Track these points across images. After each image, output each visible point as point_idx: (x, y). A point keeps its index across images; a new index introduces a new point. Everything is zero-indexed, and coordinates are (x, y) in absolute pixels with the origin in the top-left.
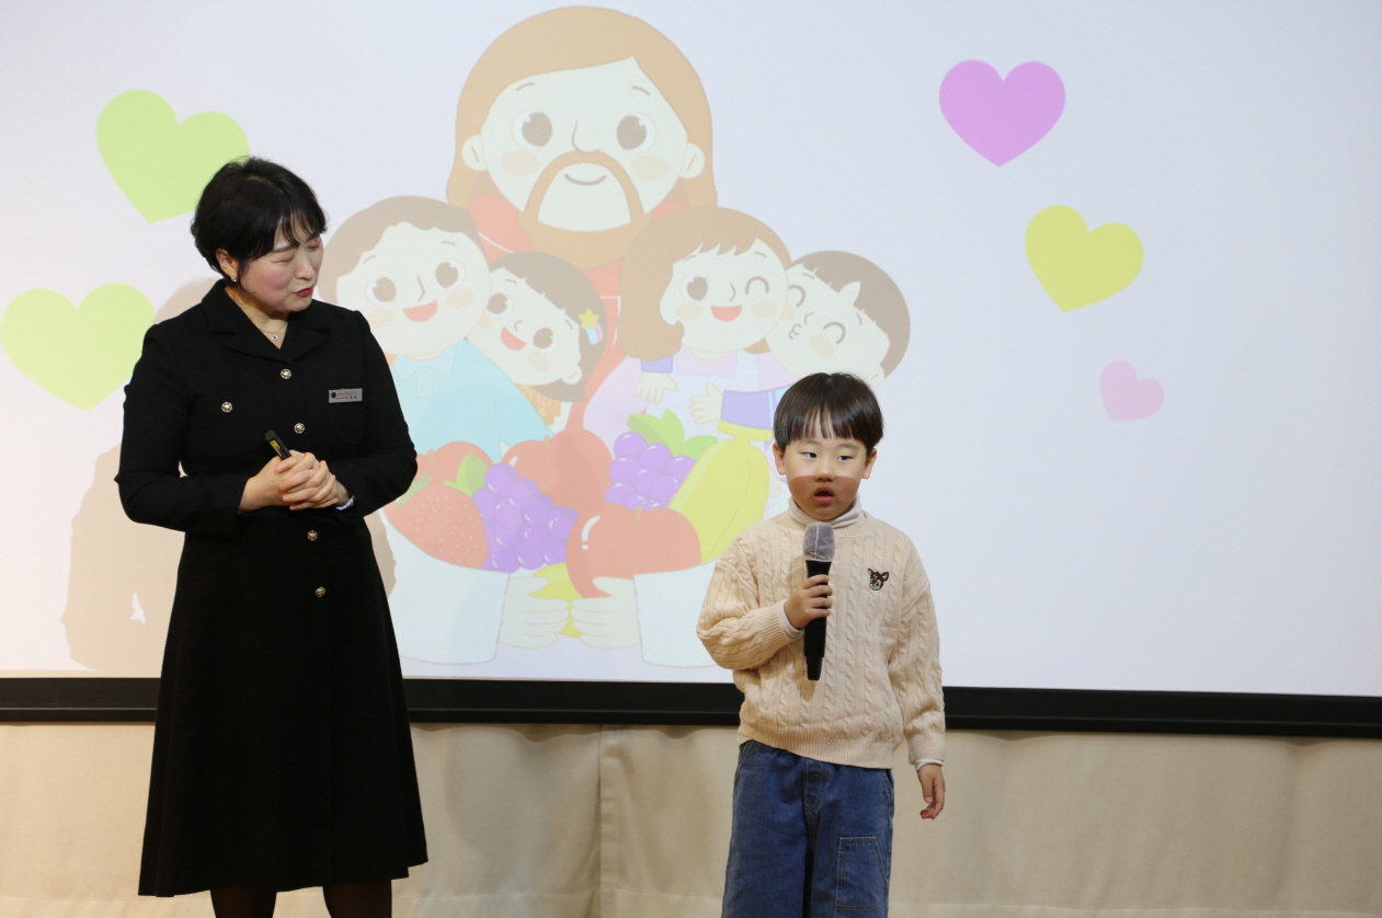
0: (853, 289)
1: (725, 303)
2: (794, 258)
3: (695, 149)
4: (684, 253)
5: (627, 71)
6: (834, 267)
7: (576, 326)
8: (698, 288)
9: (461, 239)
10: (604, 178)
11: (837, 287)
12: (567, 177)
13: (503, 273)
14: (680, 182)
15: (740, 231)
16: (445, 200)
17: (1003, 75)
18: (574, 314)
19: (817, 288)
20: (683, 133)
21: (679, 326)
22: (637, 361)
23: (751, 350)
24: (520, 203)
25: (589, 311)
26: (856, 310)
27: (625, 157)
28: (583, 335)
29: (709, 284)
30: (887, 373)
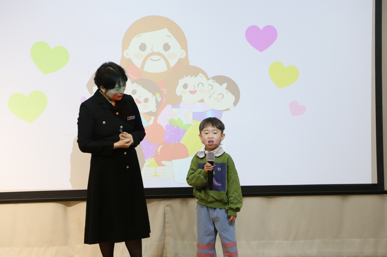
0: (225, 85)
1: (192, 90)
2: (210, 77)
3: (183, 51)
4: (181, 77)
5: (165, 31)
6: (220, 79)
7: (154, 97)
8: (185, 86)
10: (160, 59)
11: (221, 85)
12: (151, 59)
13: (135, 84)
14: (180, 59)
15: (195, 71)
17: (261, 28)
18: (154, 94)
19: (216, 85)
20: (180, 47)
21: (181, 96)
22: (171, 105)
23: (199, 101)
24: (139, 66)
25: (158, 93)
26: (226, 90)
27: (165, 54)
28: (156, 99)
29: (188, 85)
30: (235, 106)
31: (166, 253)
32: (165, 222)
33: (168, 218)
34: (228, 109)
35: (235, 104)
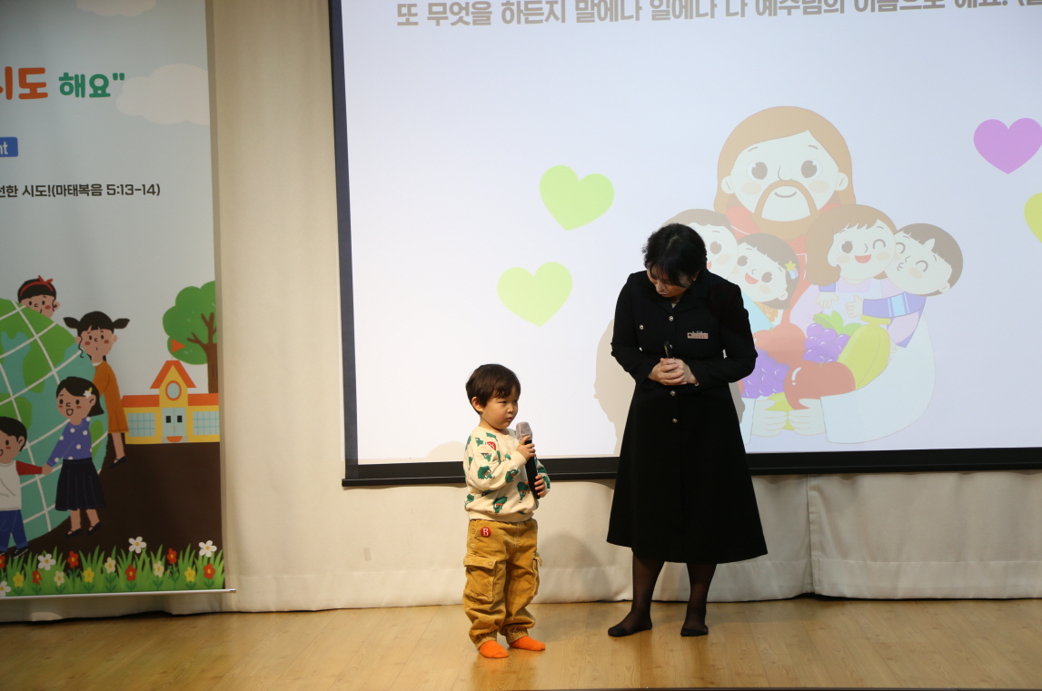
0: (931, 243)
1: (862, 254)
2: (898, 227)
3: (843, 175)
4: (839, 229)
5: (806, 137)
6: (920, 232)
7: (784, 270)
8: (847, 247)
9: (722, 229)
10: (795, 193)
11: (922, 242)
12: (776, 194)
13: (745, 245)
14: (836, 192)
15: (869, 216)
16: (713, 210)
17: (1008, 125)
18: (782, 264)
19: (911, 243)
20: (836, 168)
21: (838, 268)
22: (817, 286)
23: (877, 277)
24: (751, 207)
25: (790, 262)
26: (933, 254)
27: (806, 182)
28: (788, 275)
29: (853, 244)
30: (952, 285)
31: (812, 584)
32: (809, 522)
33: (812, 513)
34: (938, 293)
35: (953, 280)
